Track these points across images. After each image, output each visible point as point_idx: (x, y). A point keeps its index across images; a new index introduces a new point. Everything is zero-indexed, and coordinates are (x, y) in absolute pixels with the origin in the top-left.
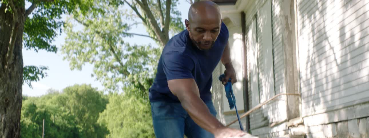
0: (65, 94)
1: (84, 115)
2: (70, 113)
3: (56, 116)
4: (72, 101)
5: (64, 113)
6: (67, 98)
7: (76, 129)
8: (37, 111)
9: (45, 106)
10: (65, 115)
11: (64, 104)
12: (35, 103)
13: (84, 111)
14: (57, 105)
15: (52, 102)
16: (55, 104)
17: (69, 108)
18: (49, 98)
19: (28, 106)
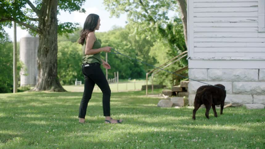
3: (119, 50)
9: (109, 41)
10: (127, 48)
11: (126, 40)
13: (143, 45)
15: (115, 37)
16: (118, 39)
17: (130, 42)
18: (113, 33)
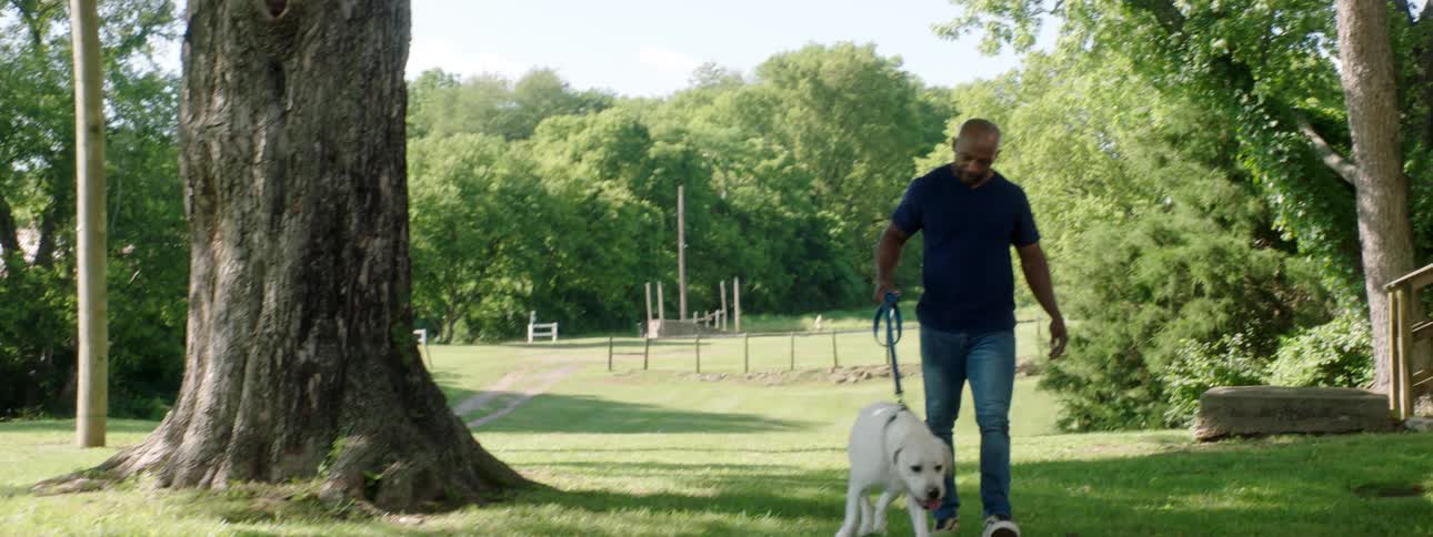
0: (769, 86)
1: (849, 170)
2: (790, 160)
3: (732, 174)
4: (795, 112)
5: (764, 162)
6: (778, 102)
7: (817, 225)
8: (653, 152)
9: (687, 132)
10: (769, 169)
11: (764, 129)
12: (641, 122)
13: (845, 155)
14: (735, 130)
15: (712, 119)
16: (728, 124)
17: (785, 141)
18: (703, 100)
19: (617, 134)
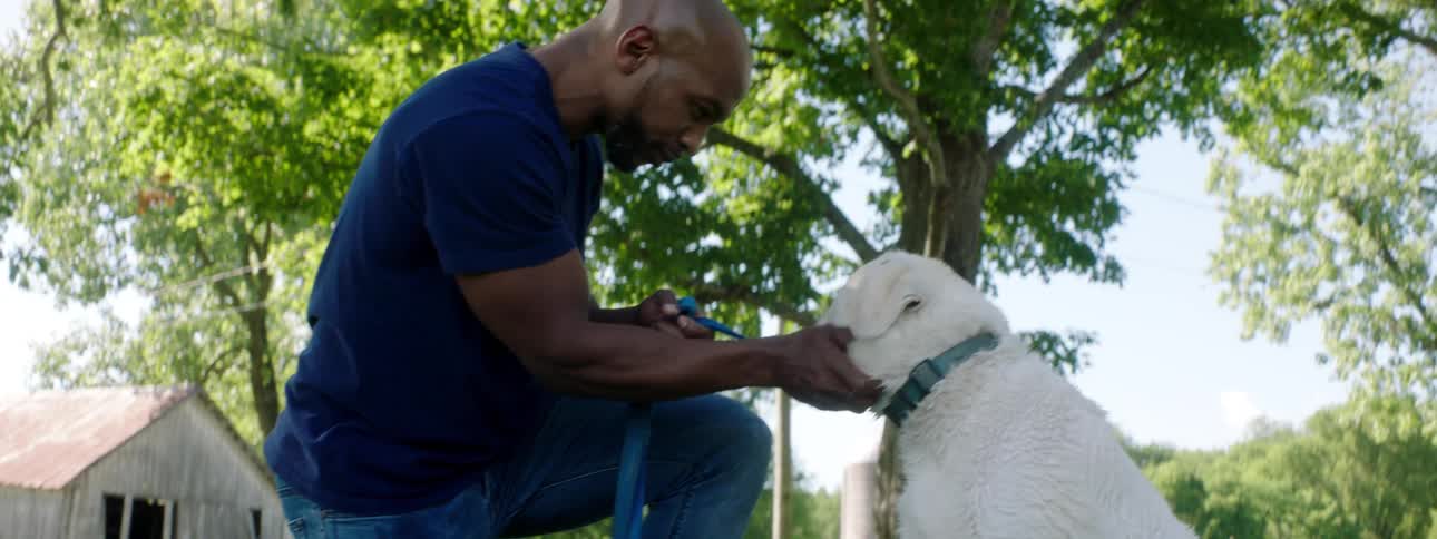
0: (1317, 439)
1: (1400, 519)
2: (1339, 511)
3: (1284, 527)
4: (1342, 464)
5: (1314, 514)
6: (1325, 453)
8: (1208, 505)
9: (1238, 484)
10: (1319, 521)
11: (1315, 481)
12: (1197, 476)
13: (1391, 505)
14: (1287, 482)
15: (1266, 471)
16: (1280, 476)
17: (1334, 493)
18: (1256, 452)
19: (1171, 485)
